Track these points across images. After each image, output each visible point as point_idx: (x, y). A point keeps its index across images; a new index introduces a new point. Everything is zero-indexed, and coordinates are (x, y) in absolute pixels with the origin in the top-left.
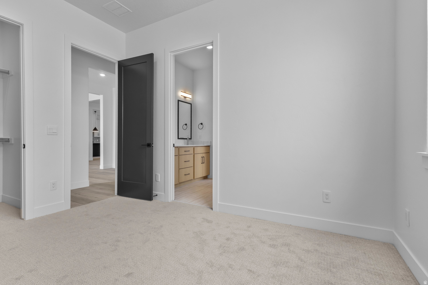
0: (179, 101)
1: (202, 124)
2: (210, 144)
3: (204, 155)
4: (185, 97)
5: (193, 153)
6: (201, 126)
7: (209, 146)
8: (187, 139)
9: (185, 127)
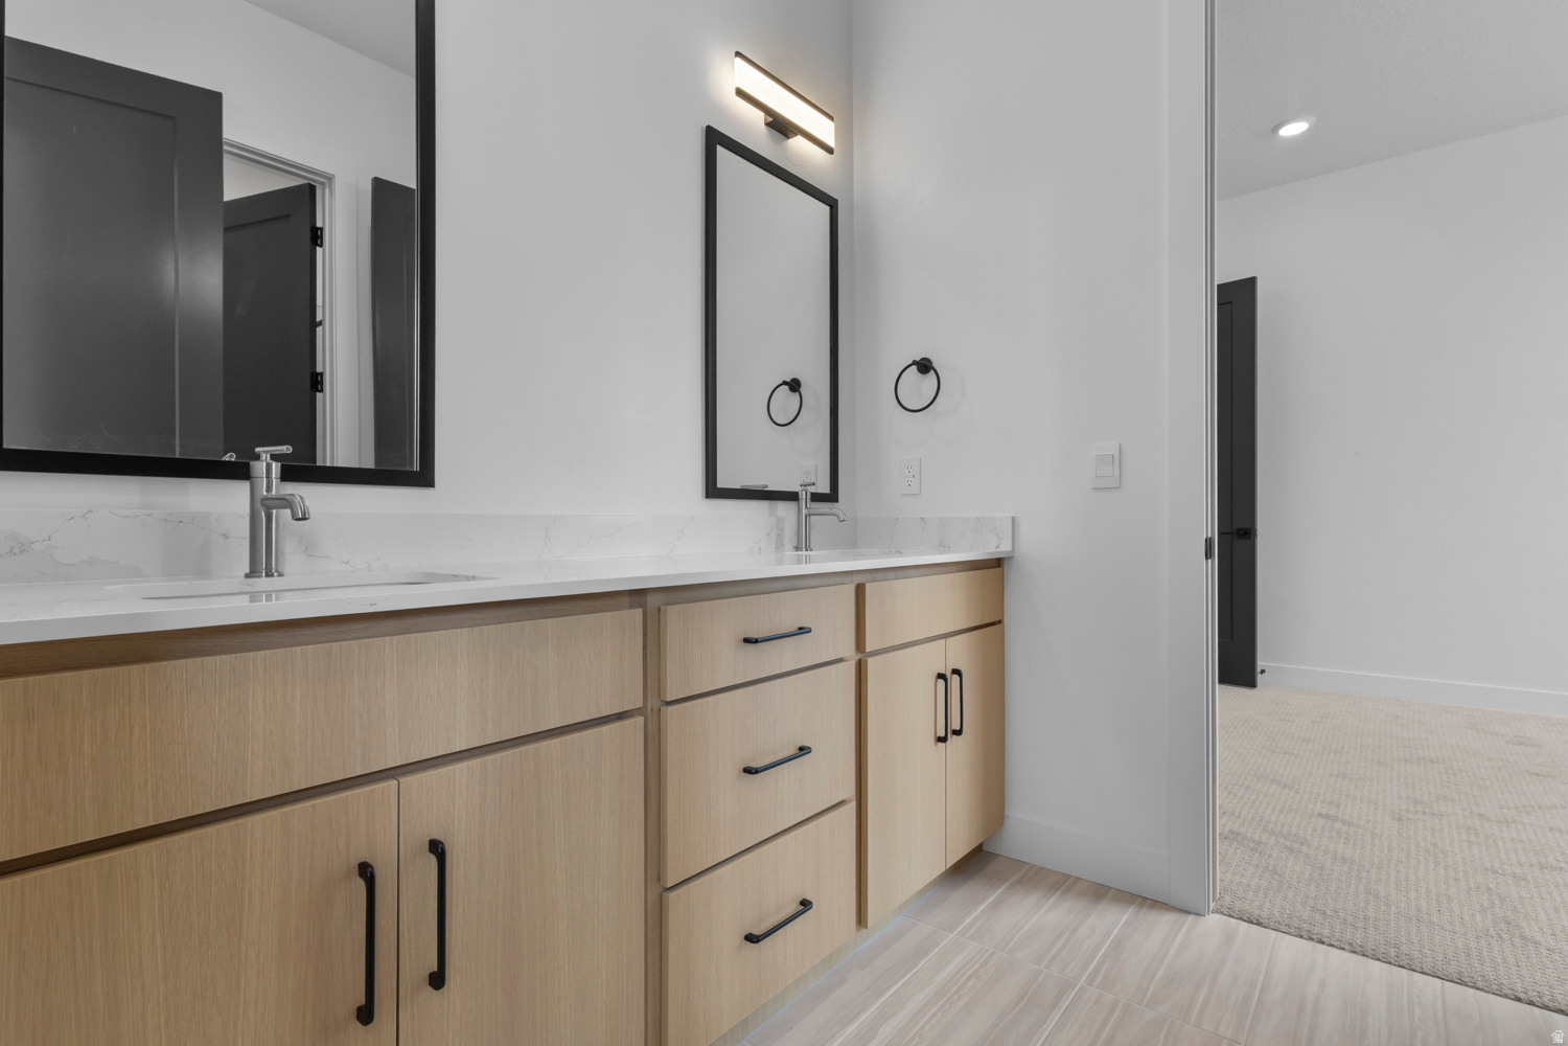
0: (714, 139)
1: (924, 366)
2: (1004, 548)
3: (958, 653)
4: (781, 127)
5: (847, 648)
6: (918, 388)
7: (998, 563)
8: (792, 497)
9: (785, 402)
